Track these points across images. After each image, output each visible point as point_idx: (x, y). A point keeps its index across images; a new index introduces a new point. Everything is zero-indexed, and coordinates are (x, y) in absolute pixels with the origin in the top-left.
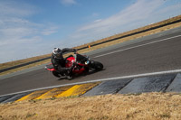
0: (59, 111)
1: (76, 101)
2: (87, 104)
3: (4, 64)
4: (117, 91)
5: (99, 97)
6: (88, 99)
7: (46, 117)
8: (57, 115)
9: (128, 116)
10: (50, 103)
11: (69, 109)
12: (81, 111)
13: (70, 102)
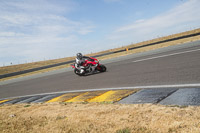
0: (91, 117)
1: (111, 107)
2: (123, 112)
3: (36, 63)
4: (159, 101)
5: (136, 106)
6: (124, 106)
7: (77, 121)
8: (89, 121)
9: (170, 130)
10: (82, 107)
11: (102, 116)
12: (116, 119)
13: (103, 108)
